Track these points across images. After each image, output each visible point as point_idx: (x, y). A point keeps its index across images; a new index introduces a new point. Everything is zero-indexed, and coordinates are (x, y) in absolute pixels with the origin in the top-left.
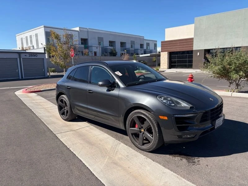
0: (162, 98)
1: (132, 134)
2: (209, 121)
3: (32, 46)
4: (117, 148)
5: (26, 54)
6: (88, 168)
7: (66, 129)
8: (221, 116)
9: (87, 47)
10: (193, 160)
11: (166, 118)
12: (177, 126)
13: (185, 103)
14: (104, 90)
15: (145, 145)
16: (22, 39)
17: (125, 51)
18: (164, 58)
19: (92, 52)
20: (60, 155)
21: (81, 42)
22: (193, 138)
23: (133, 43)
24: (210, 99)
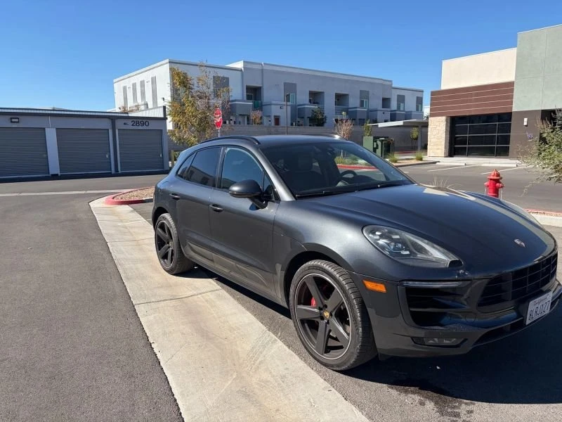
0: (377, 233)
1: (303, 321)
2: (510, 304)
3: (145, 104)
4: (264, 353)
5: (125, 121)
6: (176, 400)
7: (165, 293)
8: (548, 291)
9: (259, 106)
10: (454, 407)
11: (381, 288)
12: (411, 312)
13: (439, 251)
14: (245, 205)
15: (333, 352)
16: (125, 88)
17: (343, 113)
18: (438, 131)
19: (270, 116)
20: (123, 358)
21: (248, 96)
22: (457, 346)
23: (364, 96)
24: (516, 241)
